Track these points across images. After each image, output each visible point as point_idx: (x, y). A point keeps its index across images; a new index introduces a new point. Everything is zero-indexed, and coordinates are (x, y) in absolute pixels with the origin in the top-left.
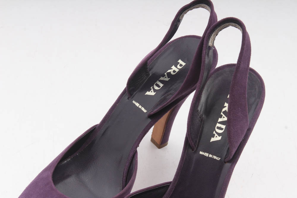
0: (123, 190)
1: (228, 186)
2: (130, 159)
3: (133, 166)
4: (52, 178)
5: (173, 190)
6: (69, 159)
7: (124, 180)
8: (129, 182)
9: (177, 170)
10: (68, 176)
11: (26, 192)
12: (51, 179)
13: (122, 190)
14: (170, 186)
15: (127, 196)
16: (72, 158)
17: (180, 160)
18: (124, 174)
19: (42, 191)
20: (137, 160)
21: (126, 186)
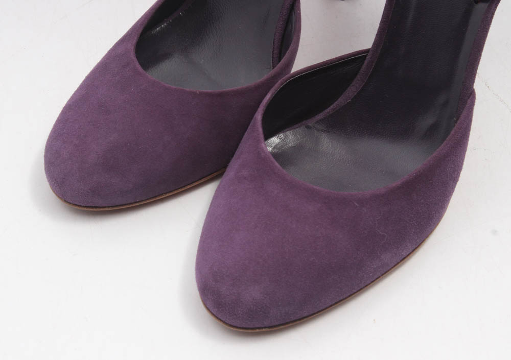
0: (275, 68)
1: (483, 48)
2: (285, 14)
3: (292, 26)
4: (136, 53)
5: (374, 64)
6: (165, 24)
7: (275, 56)
8: (287, 54)
9: (380, 24)
10: (165, 56)
11: (86, 84)
12: (132, 55)
13: (273, 69)
14: (367, 57)
15: (284, 78)
16: (171, 21)
17: (386, 5)
18: (276, 43)
19: (117, 78)
20: (300, 13)
21: (280, 61)
